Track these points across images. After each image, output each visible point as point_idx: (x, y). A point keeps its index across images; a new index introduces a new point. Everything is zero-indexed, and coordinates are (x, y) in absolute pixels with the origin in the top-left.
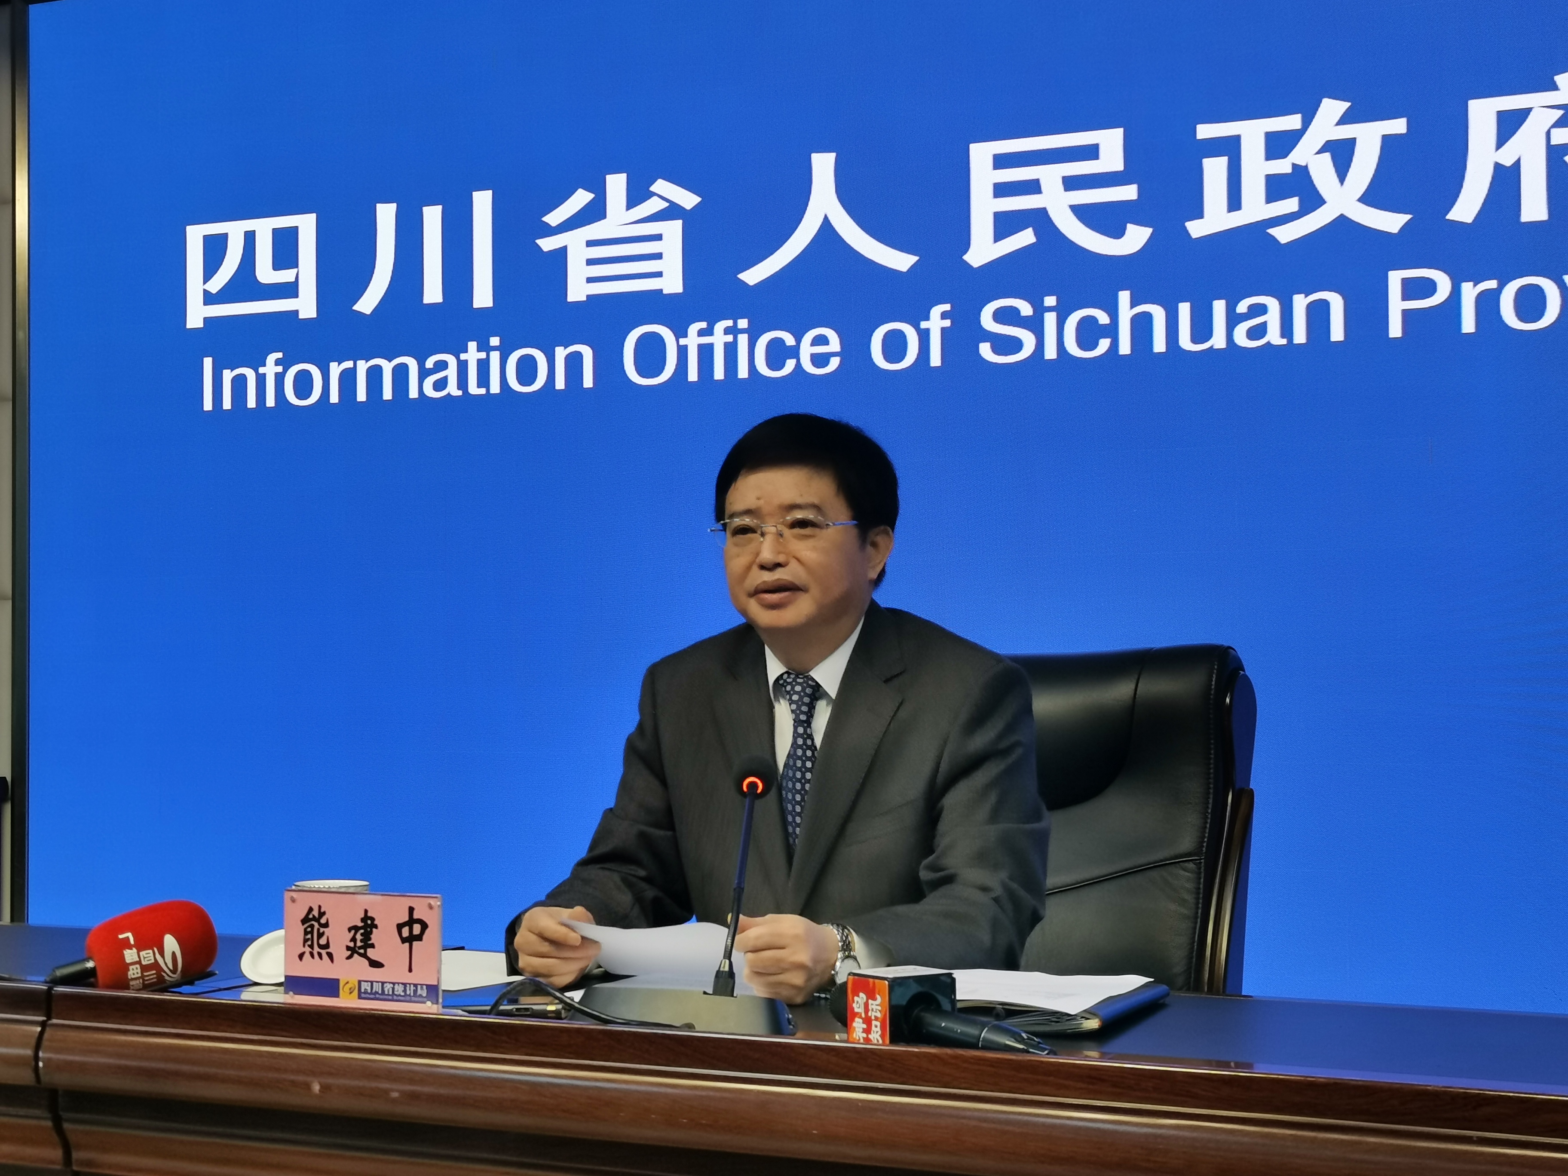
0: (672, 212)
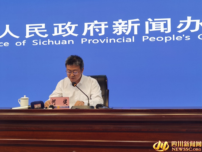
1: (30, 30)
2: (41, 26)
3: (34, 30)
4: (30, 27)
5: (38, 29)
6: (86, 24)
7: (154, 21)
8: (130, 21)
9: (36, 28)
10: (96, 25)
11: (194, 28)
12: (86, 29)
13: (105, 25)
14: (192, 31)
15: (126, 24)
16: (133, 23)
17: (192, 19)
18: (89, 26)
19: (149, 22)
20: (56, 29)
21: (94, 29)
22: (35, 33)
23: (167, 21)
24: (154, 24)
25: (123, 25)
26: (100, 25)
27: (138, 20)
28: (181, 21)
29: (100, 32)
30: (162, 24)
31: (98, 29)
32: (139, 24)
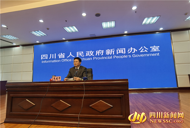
0: (64, 54)
1: (78, 54)
2: (82, 52)
3: (79, 54)
4: (78, 53)
5: (81, 54)
6: (97, 51)
7: (119, 49)
8: (111, 50)
9: (80, 53)
10: (100, 52)
11: (133, 52)
12: (97, 53)
13: (103, 51)
14: (133, 53)
15: (110, 51)
16: (112, 50)
17: (132, 48)
18: (98, 52)
19: (118, 50)
20: (87, 53)
21: (99, 53)
22: (80, 55)
23: (124, 49)
24: (119, 50)
25: (109, 51)
26: (101, 51)
27: (114, 49)
28: (129, 49)
29: (102, 54)
30: (122, 50)
31: (101, 53)
32: (114, 51)
